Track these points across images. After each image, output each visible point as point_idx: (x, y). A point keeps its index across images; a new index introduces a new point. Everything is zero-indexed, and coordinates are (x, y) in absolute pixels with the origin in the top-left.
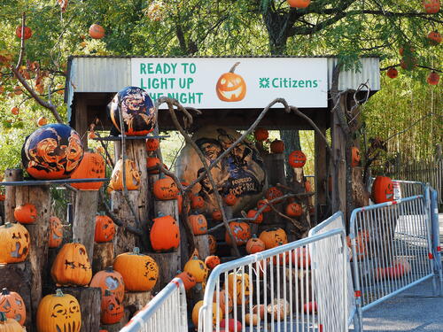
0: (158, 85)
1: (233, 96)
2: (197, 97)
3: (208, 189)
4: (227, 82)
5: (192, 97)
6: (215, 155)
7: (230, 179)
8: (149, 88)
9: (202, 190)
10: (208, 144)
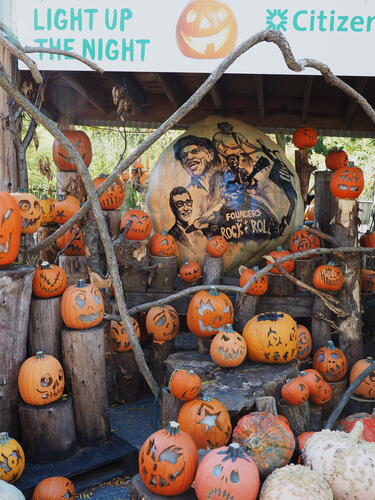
0: (65, 22)
1: (210, 47)
2: (137, 48)
3: (185, 224)
4: (198, 18)
5: (128, 49)
6: (201, 167)
7: (224, 211)
8: (49, 28)
9: (176, 226)
10: (194, 147)
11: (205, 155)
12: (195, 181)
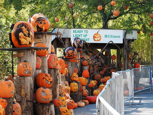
2: (88, 40)
4: (96, 36)
11: (91, 54)
12: (90, 58)
